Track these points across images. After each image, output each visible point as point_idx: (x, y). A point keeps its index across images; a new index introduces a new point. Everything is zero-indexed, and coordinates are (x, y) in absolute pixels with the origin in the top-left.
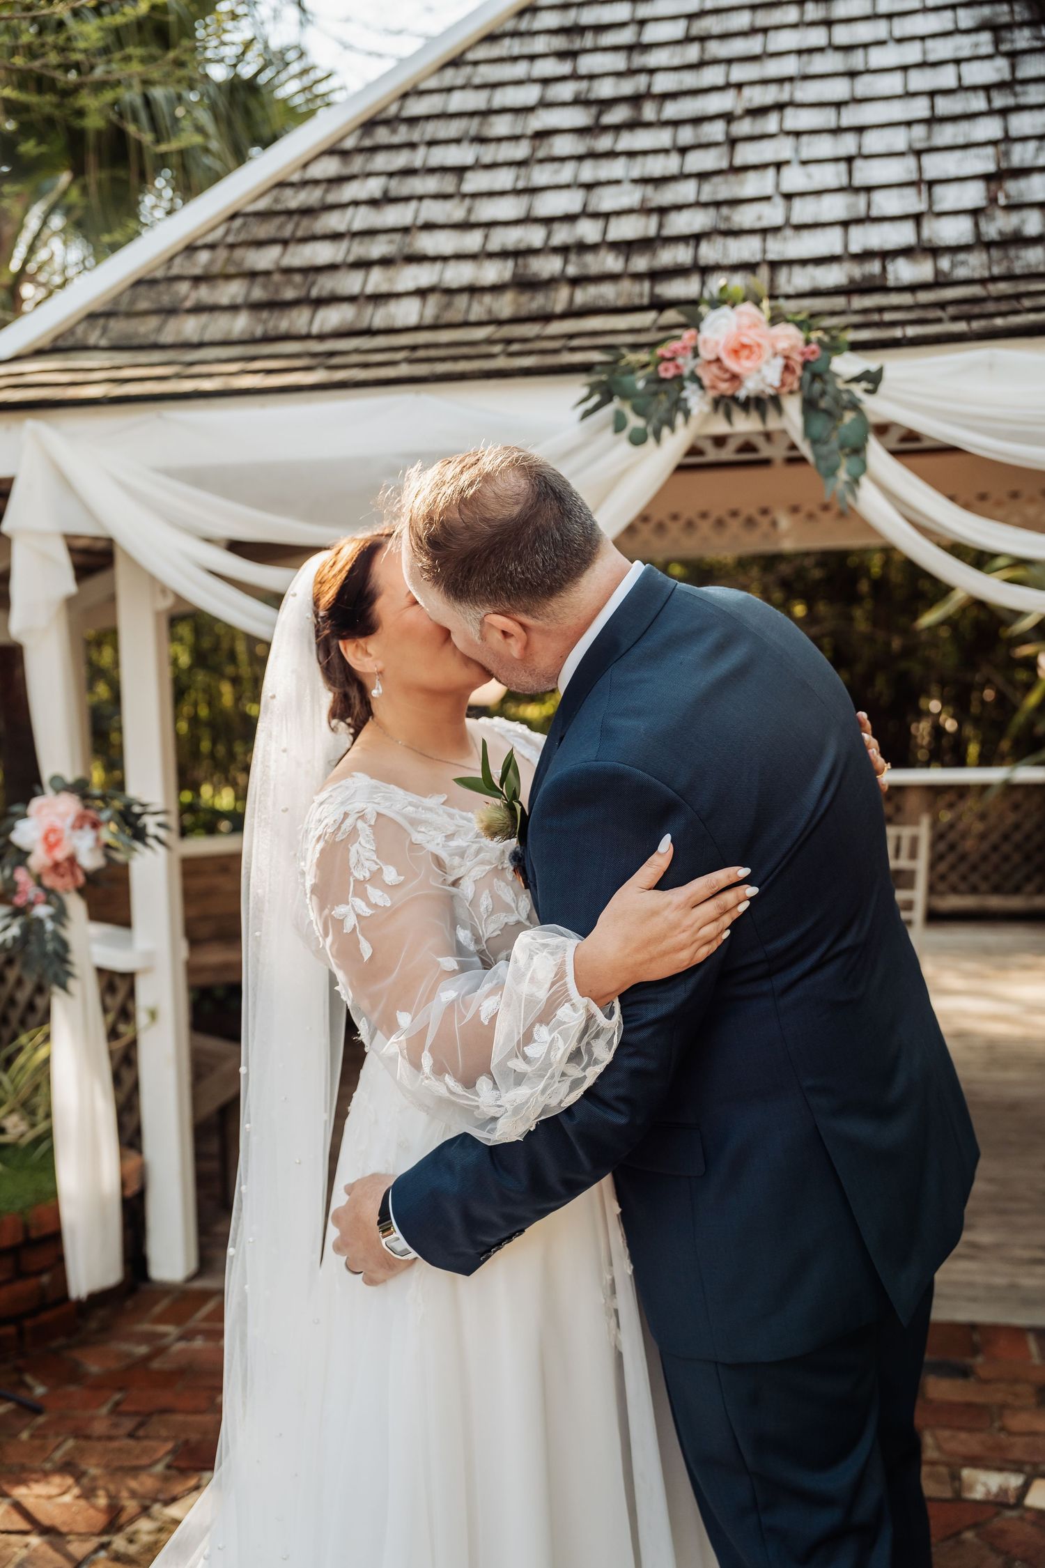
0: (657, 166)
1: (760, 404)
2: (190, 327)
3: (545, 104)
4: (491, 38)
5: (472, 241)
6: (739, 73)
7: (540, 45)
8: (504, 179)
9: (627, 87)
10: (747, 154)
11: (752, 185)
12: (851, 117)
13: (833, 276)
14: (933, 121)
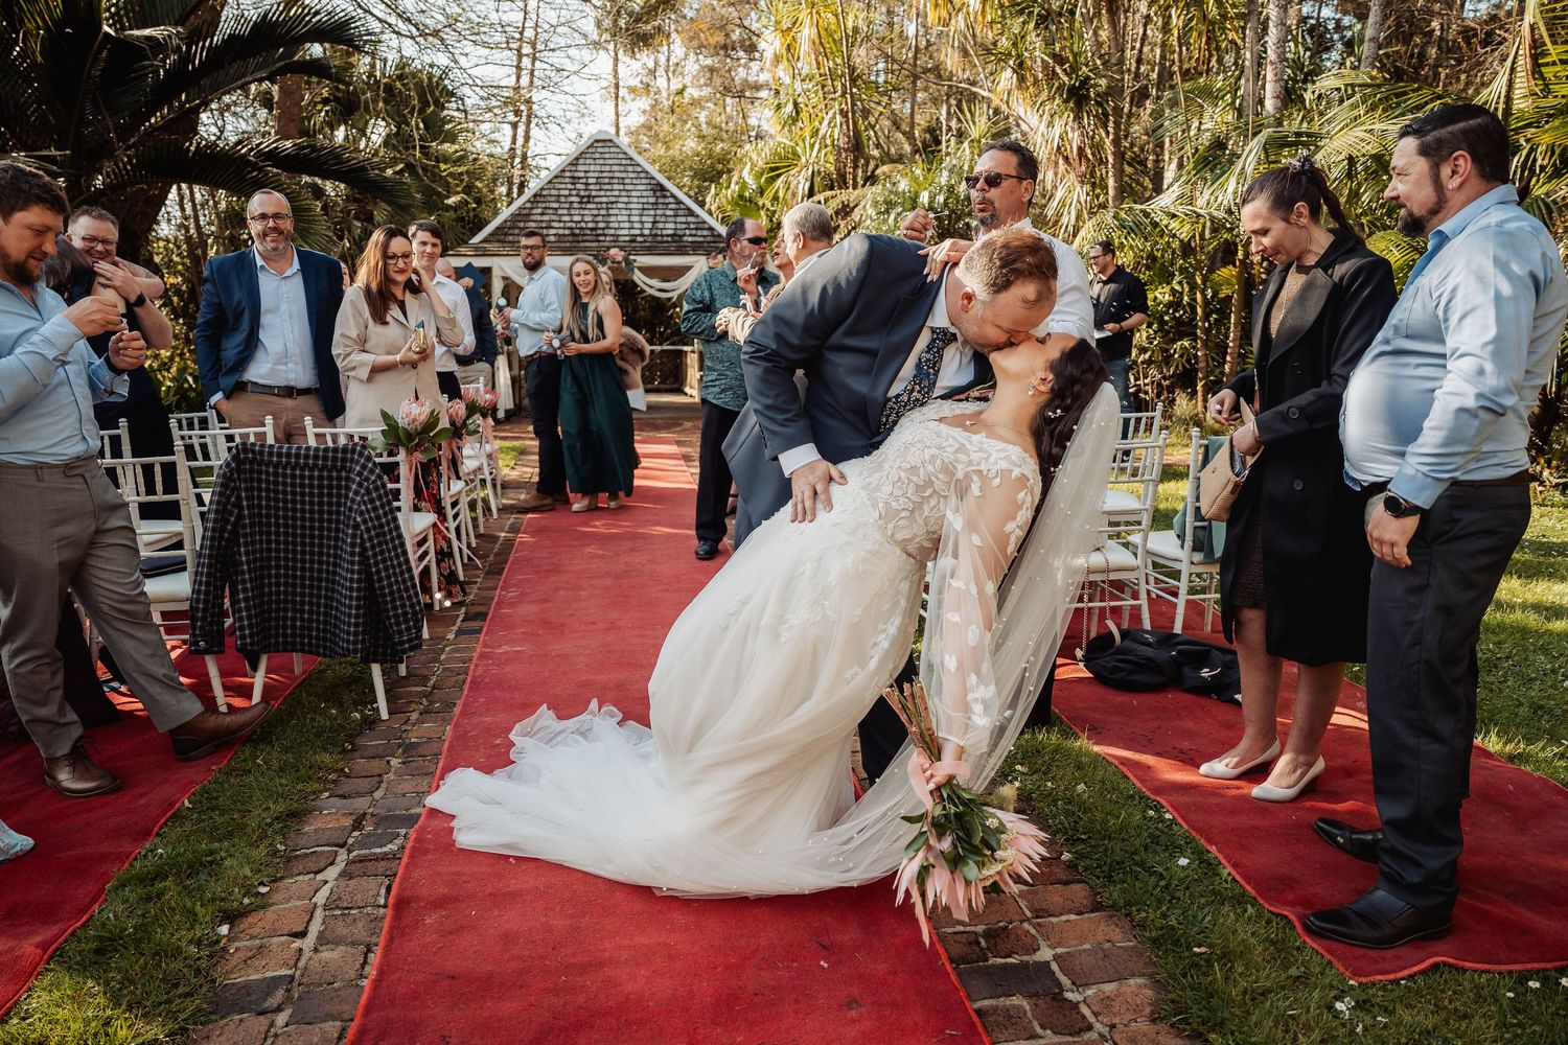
0: (595, 212)
1: (619, 263)
2: (511, 238)
3: (570, 195)
4: (556, 177)
5: (562, 225)
6: (608, 193)
7: (567, 180)
8: (565, 212)
9: (587, 193)
10: (611, 212)
11: (613, 219)
12: (629, 206)
13: (627, 239)
14: (643, 209)
